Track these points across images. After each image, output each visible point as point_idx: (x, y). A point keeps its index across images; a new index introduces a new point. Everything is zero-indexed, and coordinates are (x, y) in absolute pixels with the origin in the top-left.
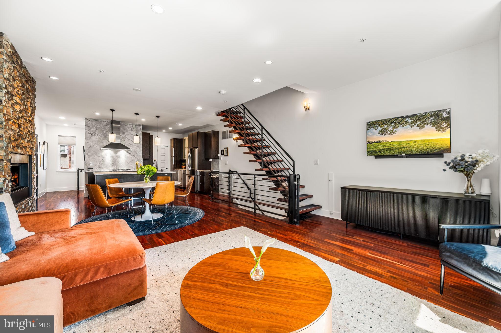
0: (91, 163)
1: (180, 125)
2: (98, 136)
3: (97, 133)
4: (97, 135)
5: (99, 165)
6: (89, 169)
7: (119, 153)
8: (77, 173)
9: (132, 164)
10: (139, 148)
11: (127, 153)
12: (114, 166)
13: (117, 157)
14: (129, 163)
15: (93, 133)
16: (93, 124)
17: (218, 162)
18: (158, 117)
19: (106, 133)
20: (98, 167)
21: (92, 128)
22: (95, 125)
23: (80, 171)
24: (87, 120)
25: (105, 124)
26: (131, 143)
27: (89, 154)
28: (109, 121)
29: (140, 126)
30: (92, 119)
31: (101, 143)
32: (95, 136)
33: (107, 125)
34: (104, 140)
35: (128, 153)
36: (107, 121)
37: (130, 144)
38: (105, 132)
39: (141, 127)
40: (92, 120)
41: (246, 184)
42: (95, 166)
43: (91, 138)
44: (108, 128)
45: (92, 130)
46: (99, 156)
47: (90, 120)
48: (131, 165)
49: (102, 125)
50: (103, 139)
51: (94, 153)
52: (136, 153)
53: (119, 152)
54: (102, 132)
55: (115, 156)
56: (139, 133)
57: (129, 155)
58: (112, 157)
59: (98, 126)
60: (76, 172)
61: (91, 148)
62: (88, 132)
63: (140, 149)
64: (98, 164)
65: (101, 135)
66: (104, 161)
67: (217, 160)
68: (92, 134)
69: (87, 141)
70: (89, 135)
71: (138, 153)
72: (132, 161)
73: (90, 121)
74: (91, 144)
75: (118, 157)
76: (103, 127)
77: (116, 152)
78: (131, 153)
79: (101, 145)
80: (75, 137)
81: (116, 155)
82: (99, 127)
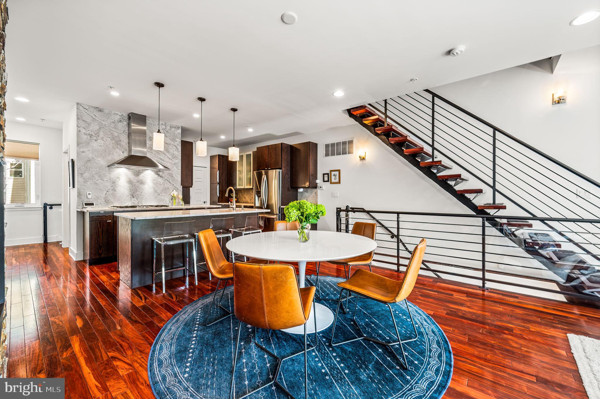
0: (89, 194)
1: (250, 130)
2: (103, 142)
3: (101, 134)
4: (102, 138)
5: (105, 198)
6: (86, 204)
7: (142, 175)
8: (42, 212)
9: (164, 195)
10: (177, 167)
11: (156, 176)
12: (133, 199)
13: (138, 182)
14: (159, 194)
15: (93, 134)
16: (94, 117)
17: (316, 193)
18: (234, 110)
19: (118, 137)
20: (103, 200)
21: (92, 125)
22: (97, 119)
23: (48, 207)
24: (81, 108)
25: (116, 119)
26: (163, 158)
27: (86, 175)
28: (126, 115)
29: (178, 128)
30: (92, 107)
31: (109, 154)
32: (98, 141)
33: (120, 121)
34: (115, 149)
35: (159, 175)
36: (120, 114)
37: (161, 159)
38: (116, 134)
39: (180, 131)
40: (92, 110)
41: (386, 228)
42: (98, 198)
43: (88, 143)
44: (123, 127)
45: (91, 128)
46: (105, 179)
47: (87, 108)
48: (163, 198)
49: (112, 121)
50: (113, 147)
51: (96, 174)
52: (172, 177)
53: (142, 173)
54: (112, 133)
55: (135, 181)
56: (176, 141)
57: (160, 180)
58: (130, 182)
59: (103, 122)
60: (40, 209)
61: (89, 164)
62: (83, 131)
63: (178, 169)
64: (104, 196)
65: (109, 139)
66: (114, 190)
67: (315, 190)
68: (91, 136)
69: (82, 150)
70: (85, 137)
71: (174, 176)
72: (165, 190)
73: (87, 111)
74: (90, 155)
75: (142, 183)
76: (113, 125)
77: (137, 174)
78: (163, 176)
79: (110, 158)
80: (38, 144)
81: (136, 178)
82: (106, 124)
